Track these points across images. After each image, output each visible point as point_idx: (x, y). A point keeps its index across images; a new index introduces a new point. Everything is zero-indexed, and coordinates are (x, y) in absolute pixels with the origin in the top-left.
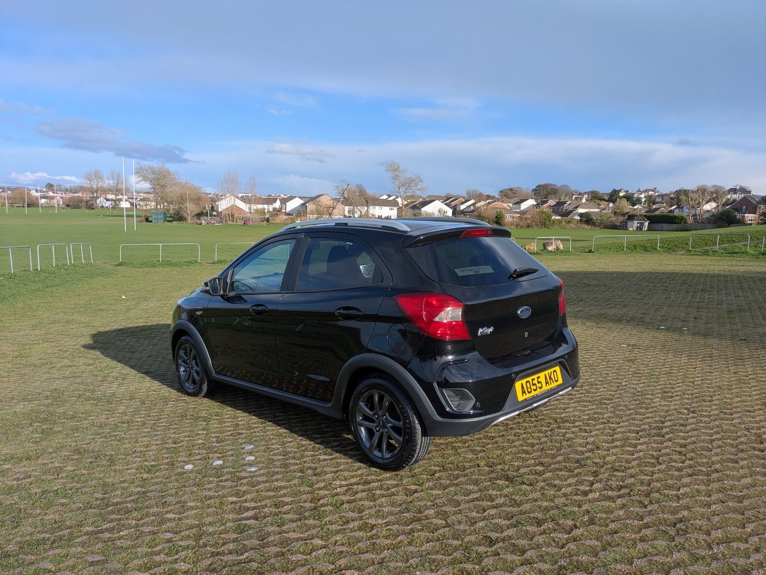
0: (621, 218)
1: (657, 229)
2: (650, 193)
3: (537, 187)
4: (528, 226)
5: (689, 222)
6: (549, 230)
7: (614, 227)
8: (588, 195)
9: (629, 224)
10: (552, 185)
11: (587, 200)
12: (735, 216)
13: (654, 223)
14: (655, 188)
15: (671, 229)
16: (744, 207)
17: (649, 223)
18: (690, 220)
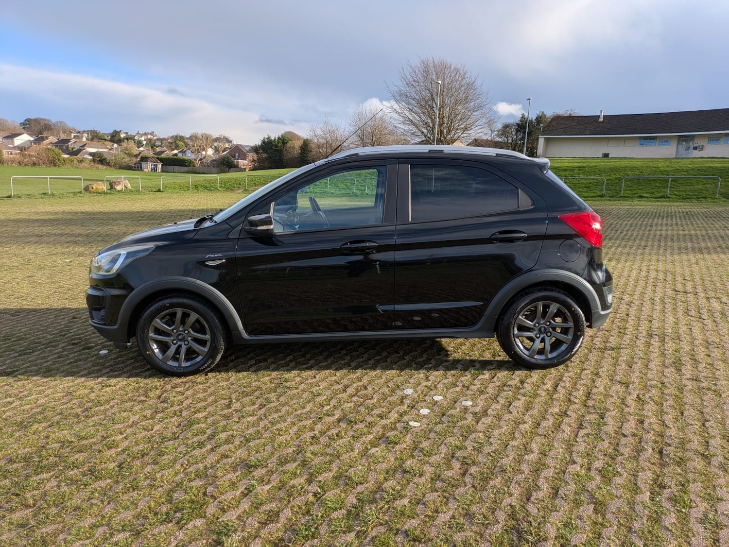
0: (135, 160)
1: (170, 171)
2: (149, 136)
3: (26, 120)
4: (34, 164)
5: (196, 165)
6: (60, 169)
7: (129, 168)
8: (88, 134)
9: (144, 165)
10: (45, 120)
11: (87, 139)
12: (233, 162)
13: (166, 165)
14: (153, 132)
15: (182, 171)
16: (237, 154)
17: (162, 165)
18: (198, 164)
